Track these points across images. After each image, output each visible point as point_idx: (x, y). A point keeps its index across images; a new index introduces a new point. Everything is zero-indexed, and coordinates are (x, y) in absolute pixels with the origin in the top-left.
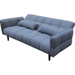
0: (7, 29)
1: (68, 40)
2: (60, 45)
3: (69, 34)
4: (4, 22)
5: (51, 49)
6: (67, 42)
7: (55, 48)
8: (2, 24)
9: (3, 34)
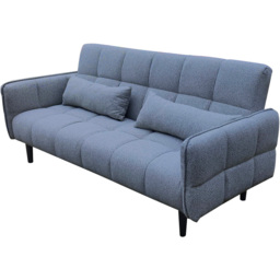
0: (25, 119)
1: (256, 155)
2: (222, 174)
3: (259, 131)
4: (15, 91)
5: (185, 186)
6: (252, 161)
7: (200, 185)
8: (8, 100)
9: (12, 137)
